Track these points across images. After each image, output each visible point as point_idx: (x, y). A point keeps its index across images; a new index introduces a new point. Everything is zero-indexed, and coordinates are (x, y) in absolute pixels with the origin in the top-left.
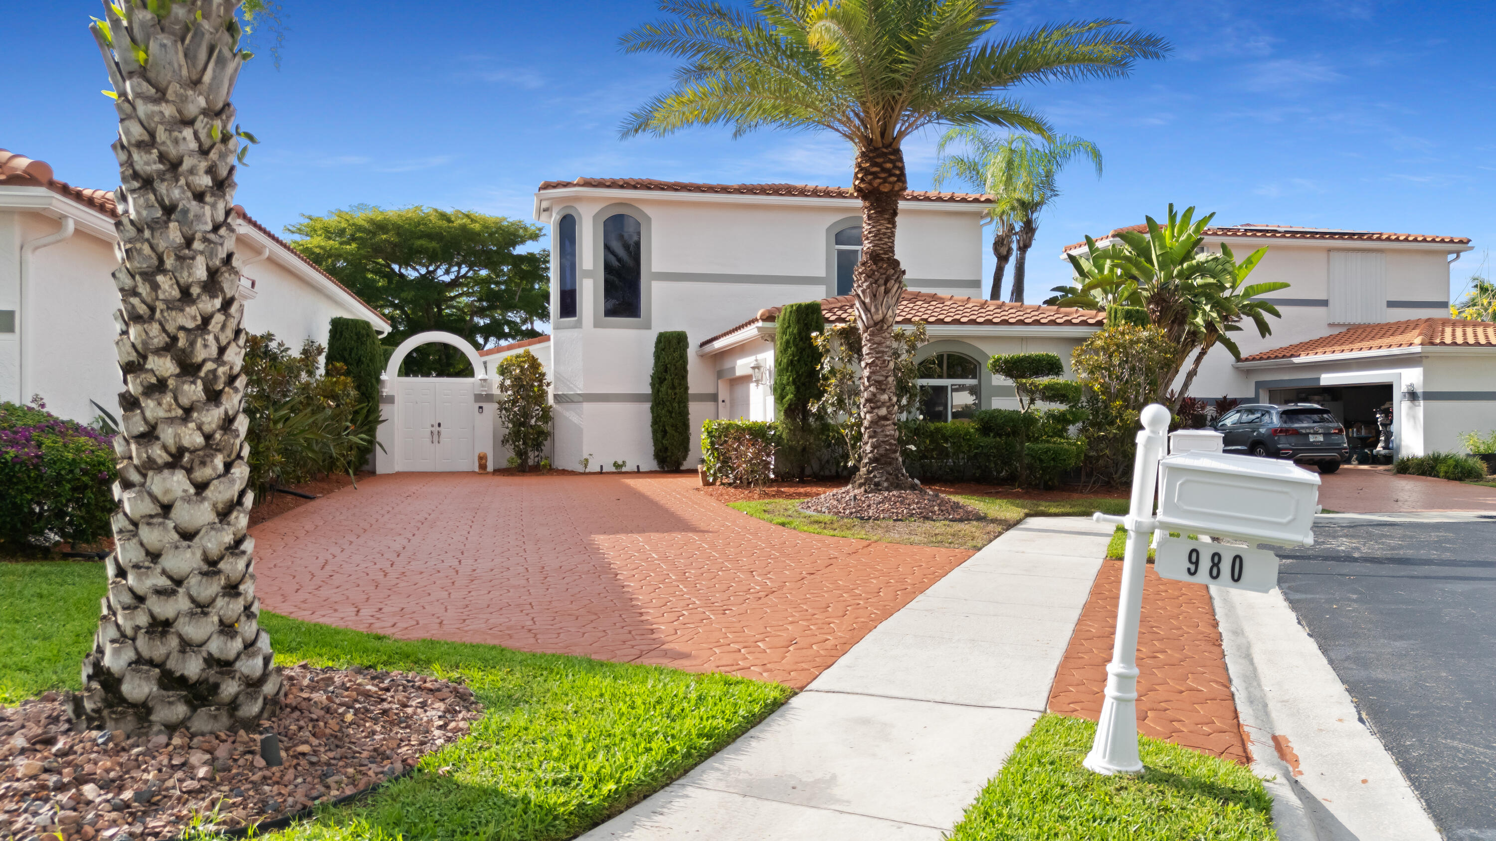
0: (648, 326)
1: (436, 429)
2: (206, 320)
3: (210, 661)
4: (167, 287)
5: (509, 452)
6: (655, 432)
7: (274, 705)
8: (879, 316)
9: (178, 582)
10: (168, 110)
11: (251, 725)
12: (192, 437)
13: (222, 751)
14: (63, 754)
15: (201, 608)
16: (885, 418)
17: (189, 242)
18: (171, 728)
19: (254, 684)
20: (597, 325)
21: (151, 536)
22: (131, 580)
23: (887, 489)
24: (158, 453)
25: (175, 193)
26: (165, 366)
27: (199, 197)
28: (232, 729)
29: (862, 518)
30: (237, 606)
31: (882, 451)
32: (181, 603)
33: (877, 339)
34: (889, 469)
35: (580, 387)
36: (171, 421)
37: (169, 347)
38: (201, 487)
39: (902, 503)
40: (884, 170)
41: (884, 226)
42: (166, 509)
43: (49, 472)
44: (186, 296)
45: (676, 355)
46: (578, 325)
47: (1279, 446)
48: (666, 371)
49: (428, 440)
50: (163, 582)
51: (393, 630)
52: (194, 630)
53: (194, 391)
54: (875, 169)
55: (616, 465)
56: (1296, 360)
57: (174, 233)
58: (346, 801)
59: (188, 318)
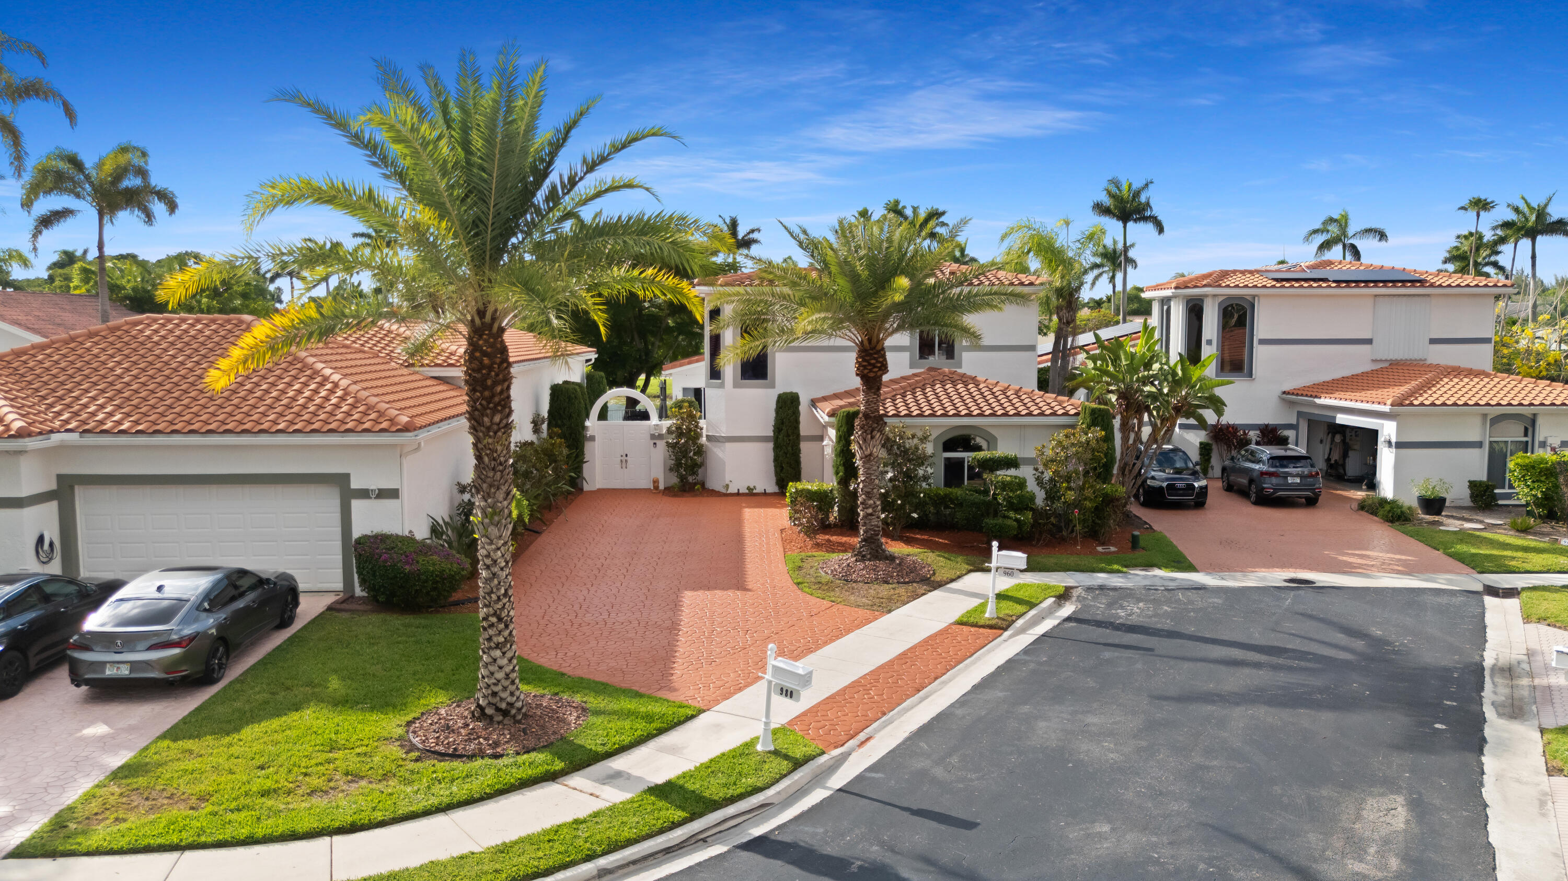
0: (773, 386)
1: (624, 458)
2: (504, 605)
3: (508, 704)
4: (494, 597)
5: (674, 480)
6: (775, 466)
7: (525, 715)
8: (868, 452)
9: (499, 681)
10: (493, 547)
11: (519, 722)
12: (501, 639)
13: (512, 730)
14: (473, 729)
15: (505, 688)
16: (871, 515)
17: (499, 583)
18: (499, 723)
19: (519, 710)
20: (736, 385)
21: (492, 668)
22: (486, 680)
23: (870, 560)
24: (492, 645)
25: (495, 569)
26: (494, 620)
27: (502, 569)
28: (514, 723)
29: (847, 581)
30: (514, 687)
31: (869, 535)
32: (500, 687)
33: (867, 466)
34: (873, 546)
35: (723, 432)
36: (495, 635)
37: (495, 614)
38: (504, 653)
39: (874, 570)
40: (870, 364)
41: (872, 397)
42: (495, 660)
43: (423, 577)
44: (499, 599)
45: (790, 412)
46: (722, 386)
47: (1265, 486)
48: (783, 423)
49: (619, 466)
50: (495, 681)
51: (569, 669)
52: (503, 695)
53: (502, 626)
54: (865, 363)
55: (748, 488)
56: (1317, 401)
57: (496, 581)
58: (544, 747)
59: (499, 606)
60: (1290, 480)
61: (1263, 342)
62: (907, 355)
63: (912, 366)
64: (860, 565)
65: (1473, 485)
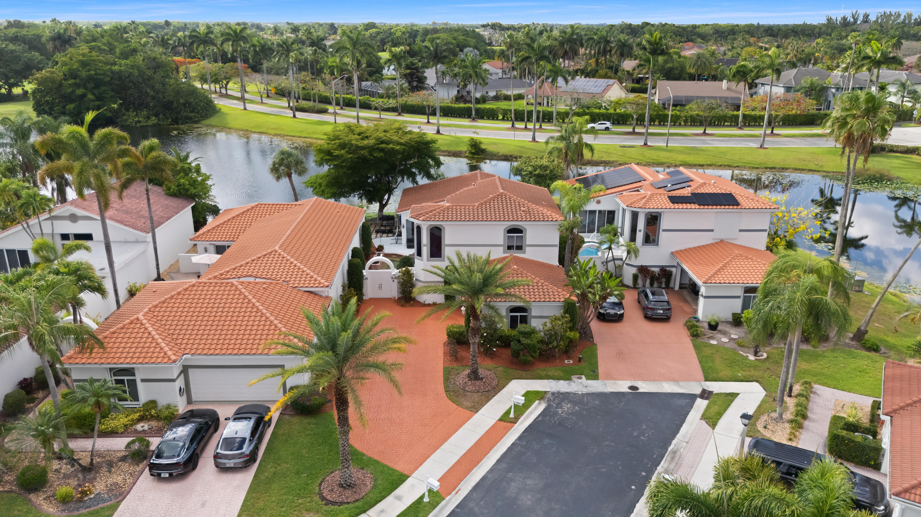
0: (444, 261)
1: (380, 285)
5: (401, 297)
20: (428, 260)
35: (423, 279)
39: (475, 386)
46: (422, 259)
49: (378, 288)
55: (434, 303)
60: (659, 311)
61: (664, 230)
62: (502, 248)
63: (504, 252)
64: (470, 383)
65: (734, 315)
